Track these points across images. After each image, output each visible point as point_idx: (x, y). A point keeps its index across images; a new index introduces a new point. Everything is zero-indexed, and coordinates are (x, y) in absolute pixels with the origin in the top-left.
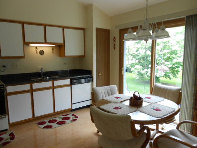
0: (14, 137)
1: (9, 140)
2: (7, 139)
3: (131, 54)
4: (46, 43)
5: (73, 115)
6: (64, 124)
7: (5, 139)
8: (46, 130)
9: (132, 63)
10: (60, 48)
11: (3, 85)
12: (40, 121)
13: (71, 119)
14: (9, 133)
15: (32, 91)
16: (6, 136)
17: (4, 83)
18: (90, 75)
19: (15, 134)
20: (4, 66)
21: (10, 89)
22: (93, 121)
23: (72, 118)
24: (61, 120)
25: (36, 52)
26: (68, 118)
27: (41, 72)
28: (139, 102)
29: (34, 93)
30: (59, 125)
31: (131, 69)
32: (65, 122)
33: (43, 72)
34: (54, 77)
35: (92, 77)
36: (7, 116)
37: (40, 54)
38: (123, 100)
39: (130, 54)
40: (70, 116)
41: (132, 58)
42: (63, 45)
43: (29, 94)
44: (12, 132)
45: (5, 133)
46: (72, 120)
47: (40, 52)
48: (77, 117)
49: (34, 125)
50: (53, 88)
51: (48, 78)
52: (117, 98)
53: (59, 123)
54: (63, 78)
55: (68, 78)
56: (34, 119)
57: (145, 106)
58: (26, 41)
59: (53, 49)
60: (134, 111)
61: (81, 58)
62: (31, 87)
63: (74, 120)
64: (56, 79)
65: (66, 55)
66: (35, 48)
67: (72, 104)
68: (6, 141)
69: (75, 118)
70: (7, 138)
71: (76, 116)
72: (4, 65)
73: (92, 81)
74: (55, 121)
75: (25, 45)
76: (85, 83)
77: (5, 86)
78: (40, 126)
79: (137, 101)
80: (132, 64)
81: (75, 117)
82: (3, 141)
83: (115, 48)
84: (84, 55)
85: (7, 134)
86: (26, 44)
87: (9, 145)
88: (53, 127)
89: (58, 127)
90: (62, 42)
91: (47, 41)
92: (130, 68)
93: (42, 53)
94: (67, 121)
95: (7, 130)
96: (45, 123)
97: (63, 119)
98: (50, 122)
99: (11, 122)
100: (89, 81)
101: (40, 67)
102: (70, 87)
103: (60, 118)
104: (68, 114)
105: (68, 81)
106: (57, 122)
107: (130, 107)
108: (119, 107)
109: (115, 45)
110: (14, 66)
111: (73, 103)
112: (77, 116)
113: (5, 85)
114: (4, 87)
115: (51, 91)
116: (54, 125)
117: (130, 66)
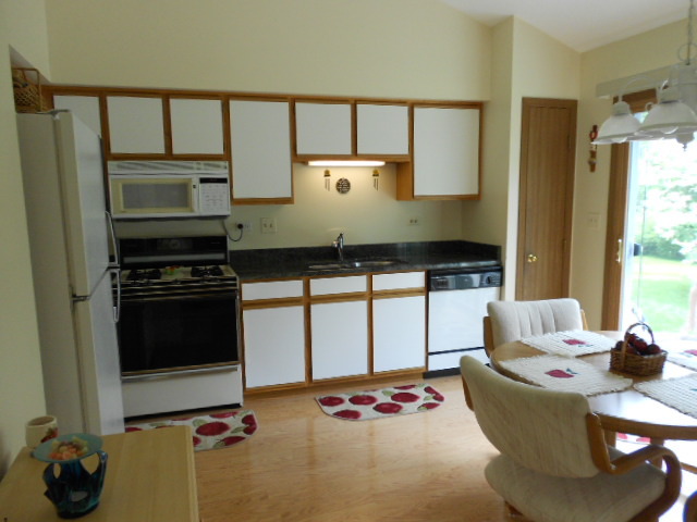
0: (255, 429)
1: (241, 434)
2: (237, 430)
3: (682, 189)
4: (355, 155)
5: (428, 390)
6: (395, 412)
7: (232, 429)
8: (342, 423)
9: (684, 223)
10: (399, 170)
11: (235, 279)
12: (326, 392)
13: (420, 402)
14: (242, 414)
15: (308, 301)
16: (234, 422)
17: (238, 273)
18: (493, 262)
19: (256, 421)
20: (240, 226)
21: (251, 291)
22: (470, 404)
23: (426, 399)
24: (388, 400)
25: (327, 185)
26: (413, 398)
27: (339, 245)
28: (647, 360)
29: (315, 308)
30: (380, 414)
31: (680, 247)
32: (400, 407)
33: (344, 247)
34: (376, 263)
35: (501, 269)
36: (239, 367)
37: (339, 190)
38: (591, 350)
39: (676, 189)
40: (419, 391)
41: (688, 202)
42: (409, 160)
43: (300, 310)
44: (249, 413)
45: (234, 414)
46: (423, 405)
47: (338, 184)
48: (440, 398)
49: (309, 403)
50: (371, 296)
51: (357, 264)
52: (572, 342)
53: (382, 408)
54: (404, 267)
55: (419, 267)
56: (310, 386)
57: (672, 380)
58: (300, 151)
59: (375, 174)
60: (619, 389)
61: (467, 205)
62: (307, 288)
63: (430, 406)
64: (380, 270)
65: (416, 194)
66: (323, 174)
67: (428, 354)
68: (233, 435)
69: (433, 401)
70: (236, 426)
71: (437, 393)
72: (239, 222)
73: (501, 283)
74: (371, 400)
75: (296, 165)
76: (481, 286)
77: (238, 282)
78: (325, 408)
79: (638, 357)
80: (685, 227)
81: (435, 398)
82: (227, 434)
83: (593, 167)
84: (475, 192)
85: (237, 416)
86: (300, 160)
87: (240, 445)
88: (362, 417)
89: (377, 418)
90: (404, 151)
91: (359, 152)
92: (675, 242)
93: (343, 186)
94: (407, 406)
95: (237, 406)
96: (341, 401)
97: (395, 397)
98: (355, 400)
99: (248, 385)
100: (490, 283)
101: (337, 230)
102: (422, 298)
103: (385, 393)
104: (413, 386)
105: (416, 279)
106: (374, 405)
107: (607, 376)
108: (568, 370)
109: (593, 154)
110: (265, 225)
111: (430, 350)
112: (442, 394)
113: (238, 278)
114: (235, 285)
115: (363, 304)
116: (366, 411)
117: (675, 237)
